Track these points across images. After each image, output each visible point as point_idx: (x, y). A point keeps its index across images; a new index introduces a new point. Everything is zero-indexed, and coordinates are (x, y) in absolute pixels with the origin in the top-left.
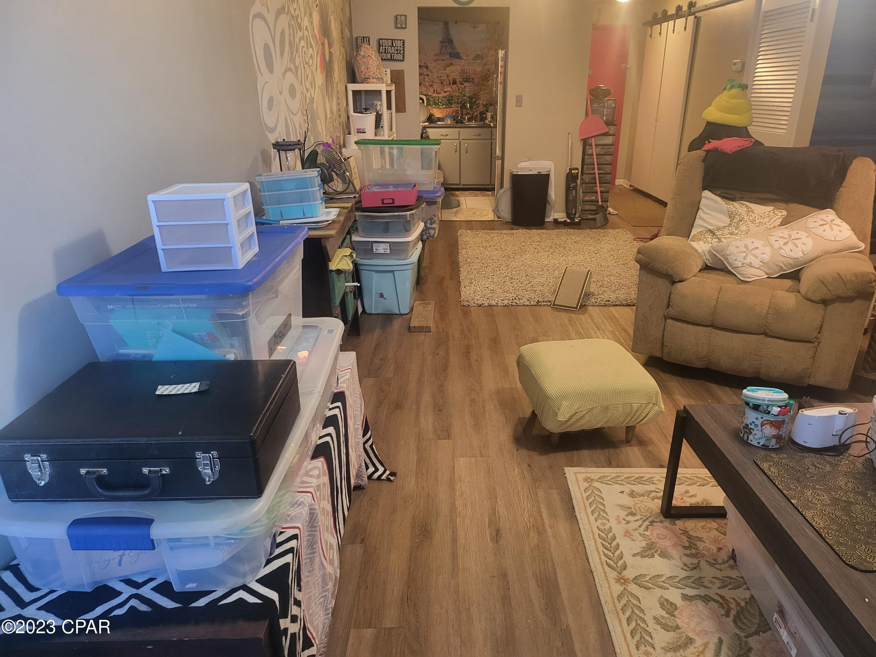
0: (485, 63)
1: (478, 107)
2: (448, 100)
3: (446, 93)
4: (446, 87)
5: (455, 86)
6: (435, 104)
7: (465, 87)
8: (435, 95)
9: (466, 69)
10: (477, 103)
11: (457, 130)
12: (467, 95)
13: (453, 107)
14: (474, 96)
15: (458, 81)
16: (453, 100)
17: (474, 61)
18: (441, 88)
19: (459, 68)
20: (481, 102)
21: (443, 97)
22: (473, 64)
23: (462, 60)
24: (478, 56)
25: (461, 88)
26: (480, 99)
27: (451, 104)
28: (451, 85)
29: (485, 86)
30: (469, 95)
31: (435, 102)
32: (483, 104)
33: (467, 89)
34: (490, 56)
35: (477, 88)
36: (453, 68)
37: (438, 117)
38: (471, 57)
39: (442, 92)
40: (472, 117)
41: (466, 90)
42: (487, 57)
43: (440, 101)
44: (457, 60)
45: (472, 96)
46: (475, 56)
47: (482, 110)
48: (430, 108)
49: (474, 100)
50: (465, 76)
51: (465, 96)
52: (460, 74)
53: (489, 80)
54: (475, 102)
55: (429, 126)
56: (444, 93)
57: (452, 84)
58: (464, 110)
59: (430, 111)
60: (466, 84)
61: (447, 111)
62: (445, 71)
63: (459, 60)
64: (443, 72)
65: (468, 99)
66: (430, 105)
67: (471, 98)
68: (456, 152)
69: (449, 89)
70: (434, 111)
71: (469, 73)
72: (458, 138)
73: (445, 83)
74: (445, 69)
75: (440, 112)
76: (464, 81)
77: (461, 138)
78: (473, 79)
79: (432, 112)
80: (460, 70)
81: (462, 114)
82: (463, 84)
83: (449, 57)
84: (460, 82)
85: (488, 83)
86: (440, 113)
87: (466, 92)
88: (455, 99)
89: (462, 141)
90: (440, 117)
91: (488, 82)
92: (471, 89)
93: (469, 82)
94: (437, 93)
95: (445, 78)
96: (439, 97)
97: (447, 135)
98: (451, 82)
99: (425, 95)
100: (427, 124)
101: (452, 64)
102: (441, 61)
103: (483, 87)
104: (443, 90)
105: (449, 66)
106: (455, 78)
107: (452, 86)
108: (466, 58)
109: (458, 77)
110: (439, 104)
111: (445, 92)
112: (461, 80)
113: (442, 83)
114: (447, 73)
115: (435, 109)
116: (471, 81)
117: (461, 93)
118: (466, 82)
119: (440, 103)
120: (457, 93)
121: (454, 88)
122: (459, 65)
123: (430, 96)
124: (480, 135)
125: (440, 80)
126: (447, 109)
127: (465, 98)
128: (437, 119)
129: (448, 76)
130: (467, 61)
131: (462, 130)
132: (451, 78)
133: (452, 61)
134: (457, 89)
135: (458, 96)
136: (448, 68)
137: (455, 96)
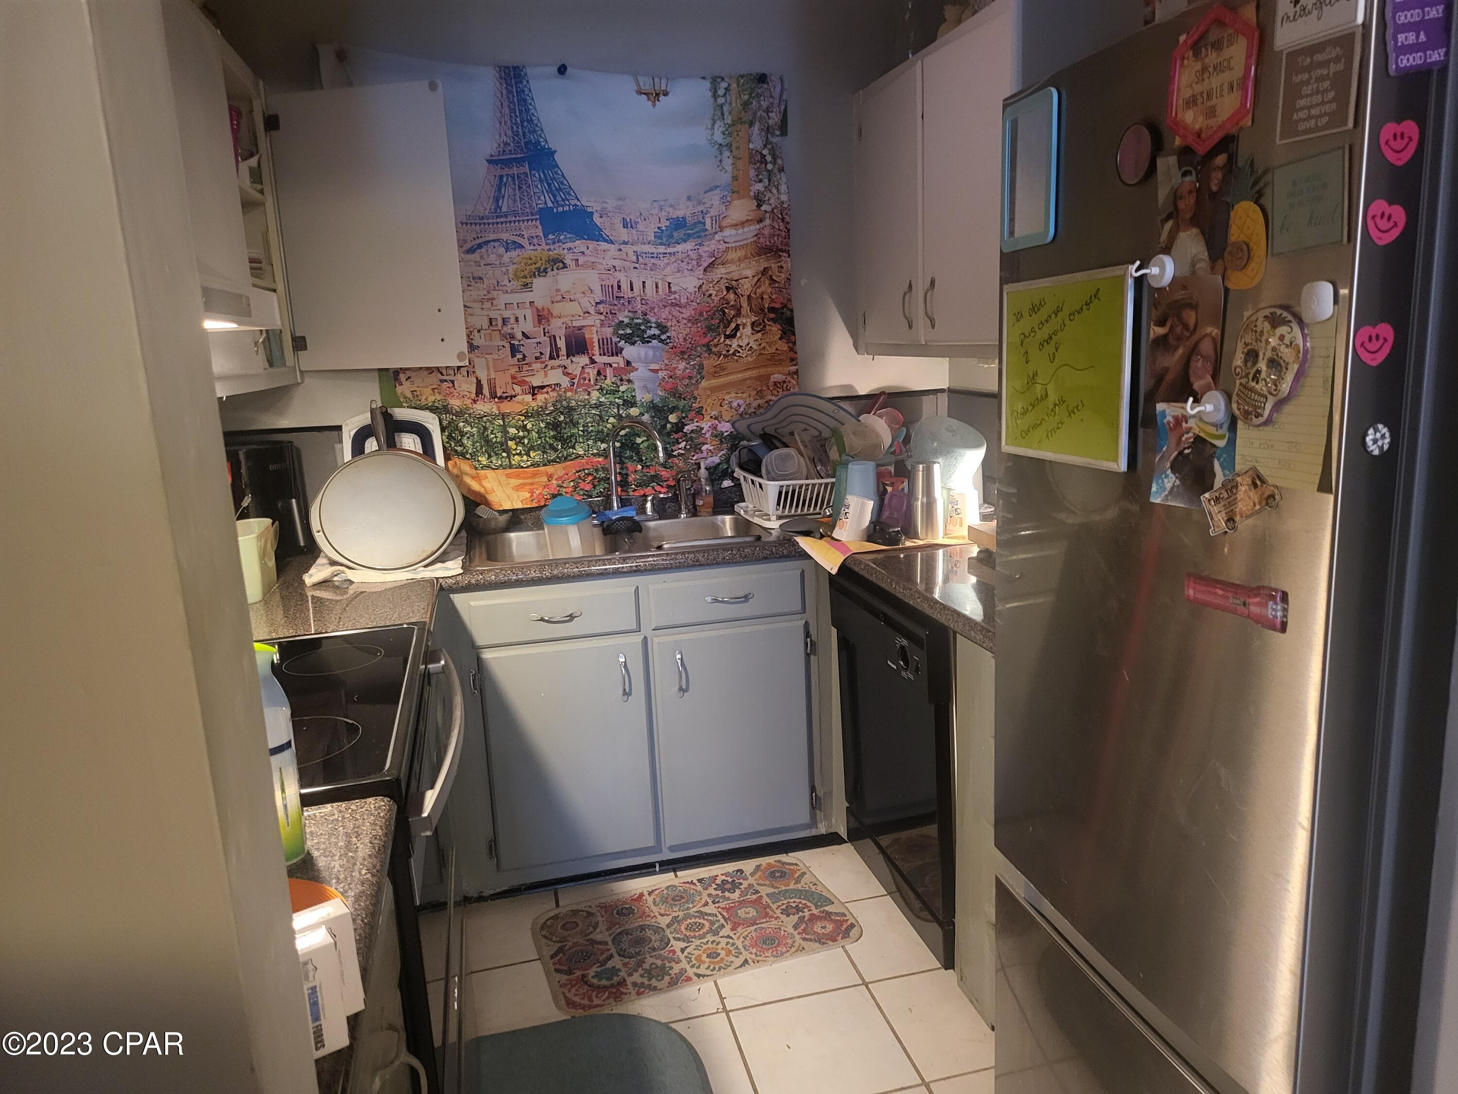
0: (712, 255)
1: (697, 448)
2: (555, 426)
3: (541, 397)
4: (536, 366)
5: (584, 360)
6: (490, 447)
7: (628, 363)
8: (484, 407)
9: (625, 286)
10: (687, 429)
11: (624, 586)
12: (642, 397)
13: (578, 456)
14: (672, 401)
15: (593, 337)
16: (575, 424)
17: (662, 249)
18: (513, 371)
19: (593, 279)
20: (706, 425)
21: (527, 416)
22: (661, 263)
23: (604, 245)
24: (679, 224)
25: (609, 372)
26: (700, 412)
27: (568, 442)
28: (563, 360)
29: (719, 355)
30: (648, 397)
31: (488, 441)
32: (718, 436)
33: (640, 375)
34: (735, 226)
35: (682, 365)
36: (565, 280)
37: (507, 506)
38: (649, 230)
39: (518, 389)
40: (675, 498)
41: (632, 376)
42: (721, 229)
43: (512, 431)
44: (580, 245)
45: (664, 399)
46: (664, 224)
47: (716, 460)
48: (465, 466)
49: (672, 418)
50: (624, 317)
51: (630, 403)
52: (601, 307)
53: (737, 328)
54: (679, 427)
55: (466, 579)
56: (529, 398)
57: (563, 351)
58: (629, 464)
59: (468, 480)
60: (630, 351)
61: (550, 477)
62: (526, 297)
63: (592, 245)
64: (515, 298)
65: (646, 418)
66: (463, 455)
67: (659, 411)
68: (627, 694)
69: (555, 377)
70: (486, 483)
71: (644, 301)
72: (634, 626)
73: (529, 349)
74: (526, 285)
75: (514, 482)
76: (622, 337)
77: (650, 621)
78: (663, 329)
79: (475, 486)
80: (597, 290)
81: (624, 484)
82: (618, 352)
83: (539, 232)
84: (602, 342)
85: (735, 343)
86: (518, 488)
87: (636, 385)
88: (586, 419)
89: (657, 641)
90: (519, 506)
91: (733, 336)
92: (655, 371)
93: (645, 341)
94: (493, 396)
95: (528, 325)
96: (503, 416)
97: (572, 617)
98: (561, 344)
99: (433, 409)
100: (453, 568)
101: (558, 263)
102: (502, 250)
103: (709, 363)
104: (521, 383)
105: (542, 272)
106: (577, 324)
107: (567, 362)
108: (623, 234)
109: (594, 320)
110: (508, 450)
111: (534, 391)
112: (608, 332)
113: (514, 351)
114: (539, 304)
115: (489, 473)
116: (653, 337)
117: (614, 392)
118: (629, 340)
119: (511, 444)
120: (595, 394)
121: (577, 372)
122: (593, 266)
123: (460, 414)
124: (747, 598)
125: (504, 337)
126: (550, 469)
127: (634, 411)
128: (503, 519)
129: (542, 317)
130: (629, 249)
131: (652, 584)
132: (558, 328)
133: (557, 251)
134: (592, 373)
135: (599, 405)
136: (538, 283)
137: (586, 404)
